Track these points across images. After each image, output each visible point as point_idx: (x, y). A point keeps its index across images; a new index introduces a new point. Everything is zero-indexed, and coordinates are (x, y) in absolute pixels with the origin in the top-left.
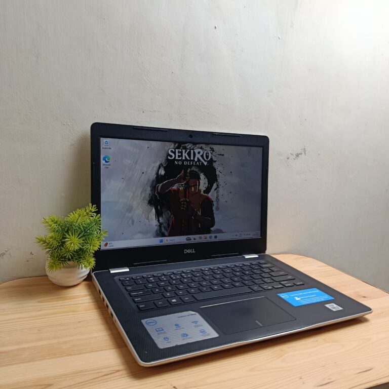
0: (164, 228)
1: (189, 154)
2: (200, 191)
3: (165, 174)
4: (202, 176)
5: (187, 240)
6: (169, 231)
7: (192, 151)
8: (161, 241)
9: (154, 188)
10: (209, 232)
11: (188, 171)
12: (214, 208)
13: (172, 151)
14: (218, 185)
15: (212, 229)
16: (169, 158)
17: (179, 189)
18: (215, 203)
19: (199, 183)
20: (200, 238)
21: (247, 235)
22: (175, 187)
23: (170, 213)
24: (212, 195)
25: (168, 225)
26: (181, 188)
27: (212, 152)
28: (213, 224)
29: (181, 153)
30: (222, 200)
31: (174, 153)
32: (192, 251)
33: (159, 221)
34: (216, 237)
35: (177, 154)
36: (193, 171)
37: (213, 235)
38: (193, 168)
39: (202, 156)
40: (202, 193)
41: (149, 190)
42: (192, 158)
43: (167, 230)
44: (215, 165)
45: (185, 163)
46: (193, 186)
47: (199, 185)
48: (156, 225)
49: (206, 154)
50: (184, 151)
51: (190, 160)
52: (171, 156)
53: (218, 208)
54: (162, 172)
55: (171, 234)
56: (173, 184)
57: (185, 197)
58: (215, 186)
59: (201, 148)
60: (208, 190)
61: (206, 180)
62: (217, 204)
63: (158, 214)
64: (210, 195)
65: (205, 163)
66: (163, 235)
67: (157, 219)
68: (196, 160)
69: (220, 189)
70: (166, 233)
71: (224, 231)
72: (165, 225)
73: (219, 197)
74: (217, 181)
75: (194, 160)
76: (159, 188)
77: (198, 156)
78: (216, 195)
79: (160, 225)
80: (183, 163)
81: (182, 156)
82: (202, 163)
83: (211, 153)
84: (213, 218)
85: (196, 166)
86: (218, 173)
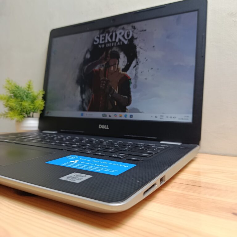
0: (86, 103)
1: (111, 37)
2: (118, 69)
3: (90, 58)
4: (122, 55)
5: (103, 116)
6: (89, 107)
7: (114, 34)
8: (82, 115)
9: (81, 69)
10: (124, 110)
11: (109, 52)
12: (131, 86)
13: (98, 37)
14: (137, 62)
15: (127, 107)
16: (95, 43)
17: (100, 69)
18: (133, 81)
19: (119, 61)
20: (115, 115)
21: (171, 117)
22: (97, 68)
23: (91, 91)
24: (130, 73)
25: (89, 101)
26: (102, 69)
27: (133, 30)
28: (129, 102)
29: (105, 37)
30: (141, 78)
31: (99, 38)
32: (106, 127)
33: (82, 97)
34: (131, 116)
35: (101, 39)
36: (114, 51)
37: (128, 114)
38: (115, 49)
39: (123, 36)
40: (121, 71)
41: (77, 71)
42: (114, 40)
43: (87, 106)
44: (136, 42)
45: (107, 45)
46: (113, 65)
47: (118, 64)
48: (80, 101)
49: (128, 33)
50: (107, 35)
51: (112, 42)
52: (96, 41)
53: (135, 87)
54: (88, 56)
55: (90, 110)
56: (96, 65)
57: (105, 76)
58: (134, 63)
59: (123, 29)
60: (126, 69)
61: (126, 58)
62: (136, 82)
63: (82, 92)
64: (128, 73)
65: (126, 42)
66: (84, 110)
67: (81, 96)
68: (117, 40)
69: (140, 66)
70: (87, 108)
71: (141, 111)
72: (86, 101)
73: (138, 75)
74: (137, 58)
75: (115, 41)
76: (85, 69)
77: (119, 36)
78: (134, 72)
79: (83, 101)
80: (105, 45)
81: (105, 39)
82: (123, 43)
83: (133, 32)
84: (130, 97)
85: (117, 46)
86: (138, 49)
